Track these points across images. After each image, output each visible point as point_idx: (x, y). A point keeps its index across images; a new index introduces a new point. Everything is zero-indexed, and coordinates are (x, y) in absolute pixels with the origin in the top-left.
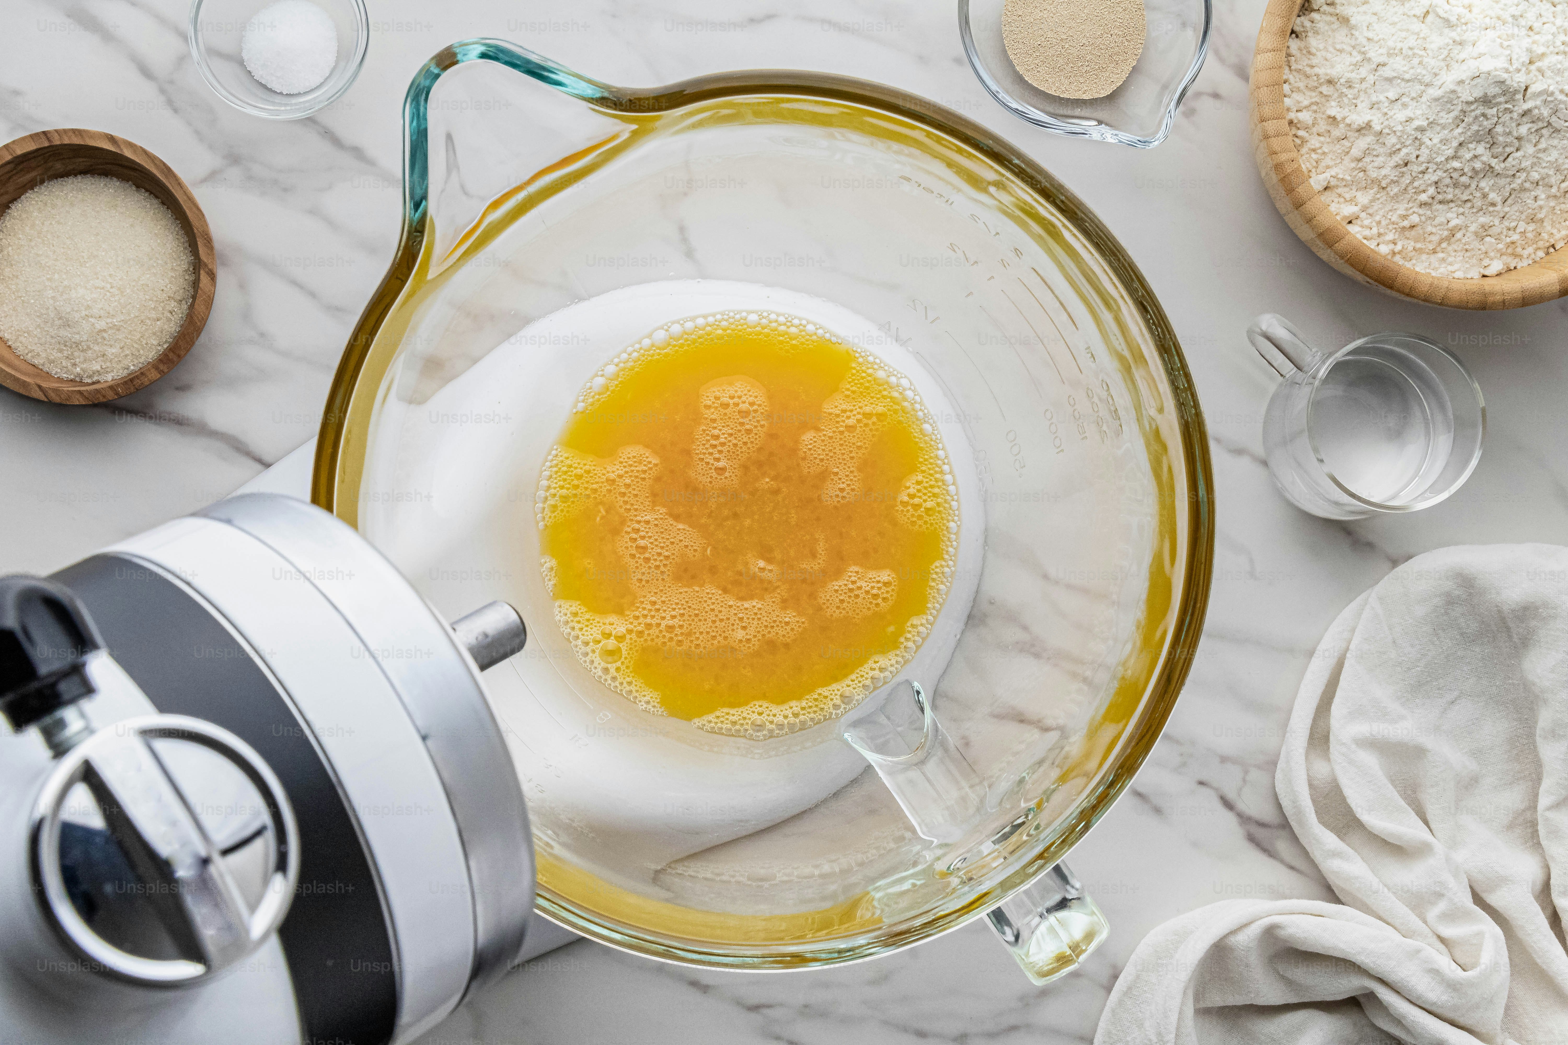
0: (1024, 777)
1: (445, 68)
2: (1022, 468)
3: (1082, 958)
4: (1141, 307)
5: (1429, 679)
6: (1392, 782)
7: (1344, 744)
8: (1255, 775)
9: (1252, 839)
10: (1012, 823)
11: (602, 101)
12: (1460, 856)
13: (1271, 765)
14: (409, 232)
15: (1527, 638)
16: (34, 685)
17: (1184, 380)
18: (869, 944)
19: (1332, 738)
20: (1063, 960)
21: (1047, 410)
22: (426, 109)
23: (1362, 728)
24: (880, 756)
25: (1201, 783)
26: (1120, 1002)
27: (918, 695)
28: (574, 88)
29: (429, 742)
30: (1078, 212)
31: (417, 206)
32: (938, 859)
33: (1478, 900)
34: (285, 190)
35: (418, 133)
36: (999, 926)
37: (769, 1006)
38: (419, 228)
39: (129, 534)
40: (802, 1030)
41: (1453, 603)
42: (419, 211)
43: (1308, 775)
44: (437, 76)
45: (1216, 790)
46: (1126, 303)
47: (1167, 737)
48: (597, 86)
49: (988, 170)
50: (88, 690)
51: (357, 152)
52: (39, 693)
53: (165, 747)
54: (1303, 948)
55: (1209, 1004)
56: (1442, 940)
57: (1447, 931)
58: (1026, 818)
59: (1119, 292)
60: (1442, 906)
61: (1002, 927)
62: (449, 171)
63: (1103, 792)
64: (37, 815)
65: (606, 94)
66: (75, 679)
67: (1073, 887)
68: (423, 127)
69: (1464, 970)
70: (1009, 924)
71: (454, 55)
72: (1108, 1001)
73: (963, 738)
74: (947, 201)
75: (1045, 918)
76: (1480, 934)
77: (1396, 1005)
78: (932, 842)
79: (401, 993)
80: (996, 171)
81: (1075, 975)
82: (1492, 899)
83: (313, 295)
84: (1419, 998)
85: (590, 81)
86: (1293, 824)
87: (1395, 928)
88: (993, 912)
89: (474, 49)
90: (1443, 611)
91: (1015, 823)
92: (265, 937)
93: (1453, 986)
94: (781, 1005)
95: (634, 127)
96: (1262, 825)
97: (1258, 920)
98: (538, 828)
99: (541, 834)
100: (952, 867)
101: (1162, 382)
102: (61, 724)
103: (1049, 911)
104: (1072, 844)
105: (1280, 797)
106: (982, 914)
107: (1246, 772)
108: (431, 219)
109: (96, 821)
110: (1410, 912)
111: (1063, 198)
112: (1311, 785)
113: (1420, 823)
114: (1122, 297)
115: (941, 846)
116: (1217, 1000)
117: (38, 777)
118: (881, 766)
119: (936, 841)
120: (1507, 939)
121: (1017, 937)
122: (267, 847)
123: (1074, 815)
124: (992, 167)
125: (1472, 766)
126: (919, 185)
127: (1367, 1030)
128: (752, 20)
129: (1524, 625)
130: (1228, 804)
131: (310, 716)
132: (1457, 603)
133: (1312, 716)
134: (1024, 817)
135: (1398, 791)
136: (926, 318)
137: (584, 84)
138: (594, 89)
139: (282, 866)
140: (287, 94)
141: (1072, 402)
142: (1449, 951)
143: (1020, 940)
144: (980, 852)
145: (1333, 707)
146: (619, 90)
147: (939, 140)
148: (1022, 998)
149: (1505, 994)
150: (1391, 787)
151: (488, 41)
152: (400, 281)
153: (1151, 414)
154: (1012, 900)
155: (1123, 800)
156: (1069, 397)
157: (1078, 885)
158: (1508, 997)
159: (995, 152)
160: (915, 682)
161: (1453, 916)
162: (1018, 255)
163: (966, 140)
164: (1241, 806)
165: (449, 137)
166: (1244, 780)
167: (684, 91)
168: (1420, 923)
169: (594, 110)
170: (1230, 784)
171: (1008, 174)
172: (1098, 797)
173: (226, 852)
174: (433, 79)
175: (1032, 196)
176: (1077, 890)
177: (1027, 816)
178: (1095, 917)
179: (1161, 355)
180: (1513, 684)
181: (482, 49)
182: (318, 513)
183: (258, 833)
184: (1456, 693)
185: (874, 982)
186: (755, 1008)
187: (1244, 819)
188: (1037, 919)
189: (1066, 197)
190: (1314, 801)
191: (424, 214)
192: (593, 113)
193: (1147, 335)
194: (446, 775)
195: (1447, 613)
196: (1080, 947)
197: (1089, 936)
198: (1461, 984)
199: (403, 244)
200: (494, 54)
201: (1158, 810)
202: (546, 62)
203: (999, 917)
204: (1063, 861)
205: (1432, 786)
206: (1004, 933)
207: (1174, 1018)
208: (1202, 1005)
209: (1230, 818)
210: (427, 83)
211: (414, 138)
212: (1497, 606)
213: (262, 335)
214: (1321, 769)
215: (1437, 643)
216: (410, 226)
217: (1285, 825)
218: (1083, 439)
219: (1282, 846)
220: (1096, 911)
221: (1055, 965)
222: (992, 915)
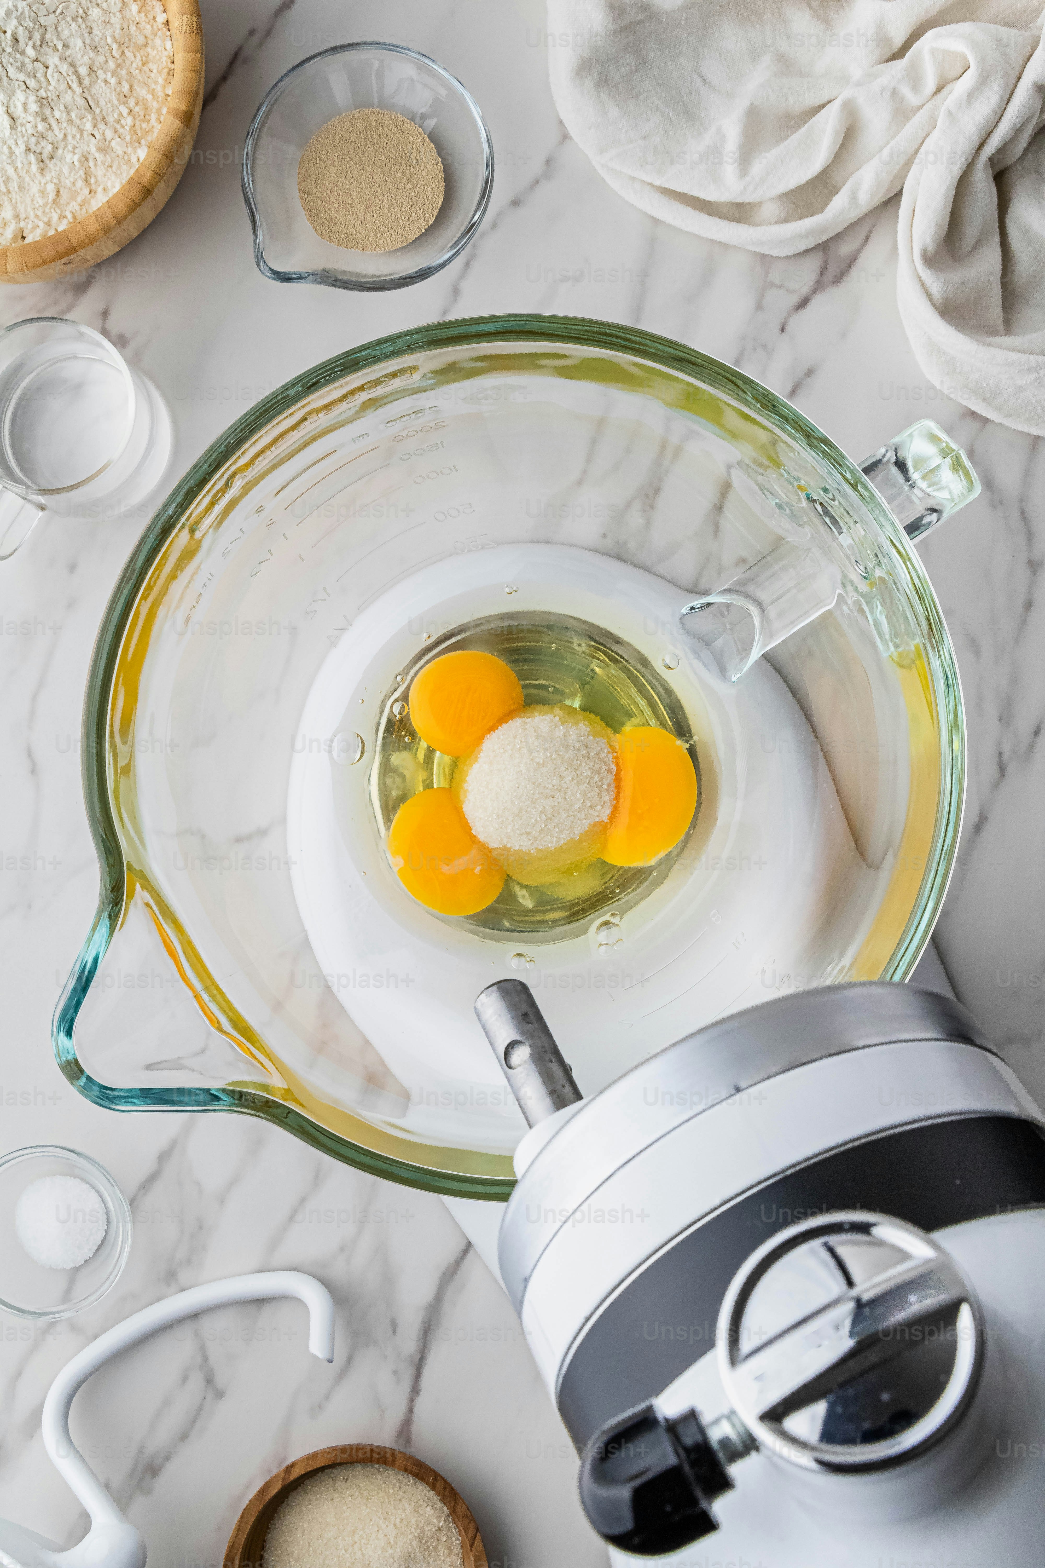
0: (776, 503)
1: (82, 1071)
2: (471, 506)
3: (954, 446)
4: (314, 388)
5: (681, 103)
6: (782, 139)
7: (745, 188)
8: (775, 276)
9: (837, 280)
10: (821, 515)
11: (113, 918)
12: (856, 73)
13: (764, 260)
14: (242, 1106)
15: (641, 6)
16: (687, 1468)
17: (385, 346)
18: (940, 656)
19: (738, 200)
20: (957, 465)
21: (415, 482)
22: (121, 1090)
23: (730, 171)
24: (754, 647)
25: (783, 329)
26: (998, 409)
27: (695, 609)
28: (100, 945)
29: (742, 1085)
30: (220, 451)
31: (217, 1098)
32: (856, 590)
33: (899, 54)
34: (201, 1227)
35: (145, 1097)
36: (923, 528)
37: (1000, 754)
38: (237, 1097)
39: (537, 1376)
40: (1024, 723)
41: (606, 78)
42: (221, 1097)
43: (776, 223)
44: (89, 1078)
45: (789, 315)
46: (309, 403)
47: (737, 362)
48: (99, 922)
49: (179, 539)
50: (692, 1416)
51: (164, 1157)
52: (693, 1464)
54: (946, 227)
55: (1000, 321)
56: (939, 90)
57: (930, 85)
58: (816, 502)
59: (300, 409)
60: (906, 91)
61: (923, 525)
62: (181, 1067)
63: (791, 426)
64: (814, 1466)
65: (106, 914)
66: (681, 1429)
67: (884, 455)
68: (139, 1093)
69: (969, 67)
70: (921, 518)
71: (68, 1062)
72: (997, 421)
73: (737, 564)
74: (209, 579)
75: (914, 483)
76: (933, 52)
77: (1002, 134)
78: (839, 594)
79: (986, 1112)
80: (180, 530)
81: (971, 454)
82: (899, 40)
83: (303, 1200)
84: (996, 113)
85: (94, 929)
86: (824, 238)
87: (927, 136)
88: (909, 534)
89: (62, 1043)
90: (614, 89)
91: (821, 513)
92: (934, 1245)
93: (984, 79)
94: (999, 743)
95: (138, 887)
96: (823, 271)
97: (917, 273)
98: (825, 980)
99: (832, 976)
100: (864, 575)
101: (387, 367)
102: (725, 1443)
103: (907, 479)
104: (842, 456)
105: (797, 251)
106: (910, 544)
107: (772, 285)
108: (229, 1084)
109: (819, 1409)
110: (911, 122)
111: (206, 466)
112: (786, 221)
113: (823, 111)
114: (303, 406)
115: (844, 585)
116: (996, 313)
117: (775, 1464)
118: (765, 645)
119: (838, 591)
120: (937, 26)
121: (934, 510)
122: (844, 1243)
123: (813, 454)
124: (176, 536)
125: (767, 60)
126: (194, 607)
127: (1026, 164)
128: (33, 771)
129: (628, 9)
130: (804, 303)
131: (717, 1202)
132: (606, 75)
133: (718, 220)
134: (815, 504)
135: (792, 134)
136: (324, 600)
137: (97, 936)
138: (101, 925)
139: (864, 1228)
140: (107, 1225)
141: (407, 457)
142: (949, 83)
143: (937, 507)
144: (849, 546)
145: (709, 198)
146: (102, 902)
147: (150, 588)
148: (994, 507)
149: (992, 27)
150: (788, 141)
151: (55, 1030)
152: (289, 1115)
153: (419, 378)
154: (897, 514)
155: (800, 407)
156: (402, 459)
157: (883, 450)
158: (996, 24)
159: (161, 533)
160: (682, 611)
161: (914, 79)
162: (263, 510)
163: (149, 561)
164: (805, 290)
165: (149, 1067)
166: (780, 287)
168: (922, 111)
169: (120, 928)
170: (785, 301)
171: (183, 519)
172: (797, 430)
173: (850, 1283)
174: (93, 1084)
175: (205, 496)
176: (887, 451)
177: (814, 501)
178: (916, 433)
179: (361, 368)
180: (686, 19)
181: (62, 1035)
182: (517, 1194)
183: (831, 1251)
184: (695, 76)
185: (977, 653)
186: (1002, 768)
187: (818, 287)
188: (916, 490)
190: (801, 218)
191: (224, 1091)
192: (124, 928)
193: (342, 381)
194: (775, 1069)
195: (616, 86)
196: (943, 449)
197: (933, 438)
198: (982, 71)
199: (253, 1112)
200: (67, 1025)
201: (809, 372)
202: (74, 972)
203: (913, 528)
204: (858, 465)
205: (787, 100)
206: (929, 524)
207: (1014, 356)
208: (1001, 328)
209: (818, 301)
210: (96, 1088)
211: (149, 1101)
212: (609, 36)
213: (342, 1249)
214: (770, 210)
215: (645, 95)
216: (235, 1105)
217: (824, 247)
218: (443, 446)
219: (845, 249)
220: (908, 433)
221: (961, 473)
222: (913, 535)
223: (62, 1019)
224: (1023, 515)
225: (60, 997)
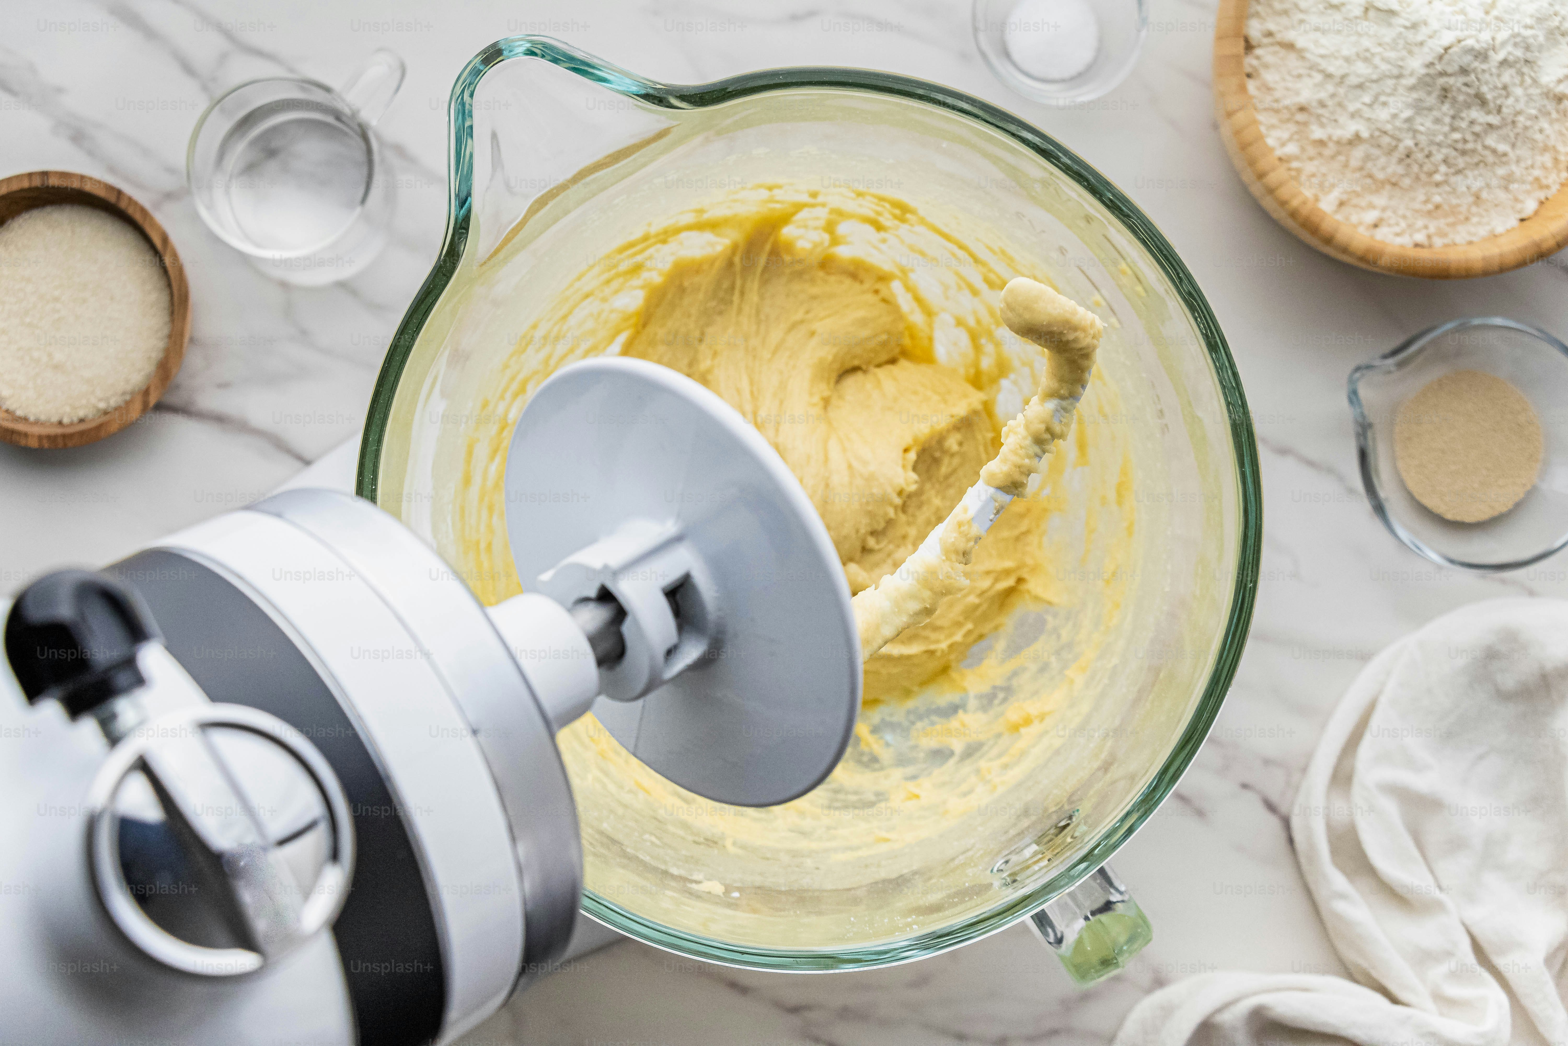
1: (491, 65)
4: (1189, 305)
10: (1056, 825)
11: (646, 97)
14: (454, 229)
17: (1233, 381)
18: (908, 946)
19: (1355, 779)
20: (1107, 964)
22: (471, 105)
25: (1245, 786)
28: (618, 85)
29: (481, 737)
30: (1124, 209)
31: (462, 204)
35: (463, 131)
36: (1042, 929)
38: (464, 225)
39: (172, 531)
40: (840, 1032)
42: (464, 209)
44: (482, 74)
45: (1259, 792)
46: (1173, 300)
47: (1213, 741)
48: (643, 83)
50: (139, 681)
52: (94, 684)
53: (223, 739)
59: (1166, 289)
61: (1045, 929)
62: (494, 169)
63: (1147, 795)
64: (93, 808)
65: (651, 91)
66: (127, 670)
67: (1117, 890)
68: (468, 124)
70: (1053, 927)
71: (500, 51)
75: (1090, 920)
79: (449, 987)
83: (354, 292)
85: (635, 78)
88: (1036, 914)
89: (520, 46)
91: (1059, 826)
92: (317, 933)
94: (820, 1007)
97: (1244, 999)
100: (995, 869)
102: (113, 716)
103: (1093, 913)
104: (1114, 848)
106: (1026, 917)
107: (1290, 775)
108: (476, 215)
109: (150, 812)
111: (1109, 195)
113: (1432, 879)
114: (1169, 294)
120: (1511, 1003)
121: (1058, 941)
122: (320, 839)
123: (1119, 817)
130: (1271, 807)
134: (1068, 819)
137: (629, 81)
138: (640, 86)
139: (335, 856)
143: (1063, 942)
144: (1023, 854)
146: (663, 87)
148: (1063, 1002)
150: (1405, 833)
151: (533, 38)
152: (445, 278)
154: (1056, 903)
155: (1166, 804)
157: (1121, 888)
162: (1063, 254)
164: (1284, 808)
165: (494, 136)
166: (1288, 783)
167: (726, 88)
169: (638, 106)
170: (1273, 788)
171: (1054, 172)
173: (280, 843)
174: (478, 76)
176: (1121, 892)
177: (1070, 818)
179: (1209, 350)
181: (528, 45)
182: (363, 505)
183: (312, 825)
184: (1486, 748)
185: (912, 985)
186: (795, 1010)
188: (1080, 922)
189: (1114, 195)
191: (469, 211)
192: (637, 108)
193: (1195, 333)
194: (496, 770)
196: (1123, 950)
197: (1132, 940)
199: (448, 239)
200: (538, 51)
201: (1200, 813)
202: (591, 58)
203: (1042, 920)
204: (1107, 863)
206: (1046, 936)
209: (1273, 821)
210: (473, 80)
211: (459, 135)
214: (1340, 807)
216: (455, 223)
221: (1097, 968)
222: (1036, 918)
223: (545, 46)
224: (1054, 1032)
225: (566, 43)
